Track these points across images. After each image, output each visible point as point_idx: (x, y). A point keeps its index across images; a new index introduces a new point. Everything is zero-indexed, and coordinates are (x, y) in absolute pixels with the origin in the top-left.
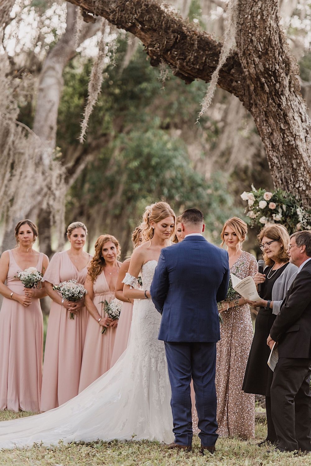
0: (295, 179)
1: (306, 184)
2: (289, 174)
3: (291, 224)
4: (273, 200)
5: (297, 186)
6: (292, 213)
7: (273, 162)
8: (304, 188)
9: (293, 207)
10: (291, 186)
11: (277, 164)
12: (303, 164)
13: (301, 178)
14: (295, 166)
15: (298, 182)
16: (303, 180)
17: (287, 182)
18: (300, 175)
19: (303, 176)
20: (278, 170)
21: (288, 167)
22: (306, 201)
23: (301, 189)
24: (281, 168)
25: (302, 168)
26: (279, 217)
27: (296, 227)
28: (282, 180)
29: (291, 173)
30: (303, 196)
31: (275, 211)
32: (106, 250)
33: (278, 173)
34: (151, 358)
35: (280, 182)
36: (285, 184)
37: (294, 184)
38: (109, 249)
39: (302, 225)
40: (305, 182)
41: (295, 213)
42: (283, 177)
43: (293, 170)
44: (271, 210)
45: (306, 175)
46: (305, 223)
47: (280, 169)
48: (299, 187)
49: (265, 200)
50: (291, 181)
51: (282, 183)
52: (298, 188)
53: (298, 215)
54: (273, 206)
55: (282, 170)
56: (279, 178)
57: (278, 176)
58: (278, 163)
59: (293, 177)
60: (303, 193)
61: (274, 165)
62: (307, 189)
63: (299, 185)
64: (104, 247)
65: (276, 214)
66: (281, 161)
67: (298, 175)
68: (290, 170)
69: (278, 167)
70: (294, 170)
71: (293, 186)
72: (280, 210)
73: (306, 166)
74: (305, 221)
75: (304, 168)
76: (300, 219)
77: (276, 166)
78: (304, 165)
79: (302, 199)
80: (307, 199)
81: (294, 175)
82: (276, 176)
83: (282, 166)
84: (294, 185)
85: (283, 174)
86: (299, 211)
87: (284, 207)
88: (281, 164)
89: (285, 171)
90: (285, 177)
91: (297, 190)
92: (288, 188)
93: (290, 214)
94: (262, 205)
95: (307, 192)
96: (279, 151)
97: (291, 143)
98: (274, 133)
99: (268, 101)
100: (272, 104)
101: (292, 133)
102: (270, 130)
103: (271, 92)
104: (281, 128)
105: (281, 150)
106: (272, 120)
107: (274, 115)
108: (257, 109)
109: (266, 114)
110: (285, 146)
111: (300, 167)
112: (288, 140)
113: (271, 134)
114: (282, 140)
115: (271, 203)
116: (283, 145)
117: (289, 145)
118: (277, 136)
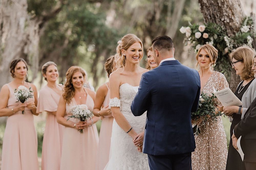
0: (221, 15)
1: (229, 18)
2: (216, 11)
3: (221, 49)
4: (206, 31)
5: (223, 19)
6: (221, 41)
7: (202, 3)
8: (228, 21)
9: (221, 36)
10: (218, 20)
11: (206, 4)
12: (226, 3)
13: (225, 14)
14: (220, 5)
15: (223, 17)
16: (227, 15)
17: (215, 18)
18: (224, 11)
19: (226, 12)
20: (207, 8)
21: (214, 6)
22: (230, 31)
23: (225, 22)
24: (209, 7)
25: (225, 6)
26: (211, 44)
27: (225, 51)
28: (210, 16)
29: (217, 10)
30: (228, 27)
31: (208, 40)
32: (75, 78)
33: (207, 11)
34: (128, 167)
35: (209, 17)
36: (213, 19)
37: (220, 18)
38: (78, 78)
39: (230, 49)
40: (228, 16)
41: (223, 40)
42: (211, 13)
43: (219, 8)
44: (205, 39)
45: (229, 11)
46: (232, 48)
47: (209, 8)
48: (224, 20)
49: (200, 32)
50: (218, 16)
51: (211, 19)
52: (223, 21)
53: (225, 42)
54: (206, 36)
55: (210, 8)
56: (208, 15)
57: (207, 13)
58: (207, 3)
59: (219, 13)
60: (227, 25)
61: (204, 5)
62: (230, 21)
63: (224, 19)
64: (74, 76)
65: (208, 42)
66: (209, 2)
67: (223, 12)
68: (217, 8)
69: (207, 6)
70: (220, 8)
71: (219, 20)
72: (212, 39)
73: (228, 4)
74: (232, 45)
75: (227, 6)
76: (228, 44)
77: (205, 6)
78: (227, 3)
79: (227, 29)
80: (231, 29)
81: (220, 11)
82: (206, 14)
83: (210, 6)
84: (220, 20)
85: (211, 12)
86: (226, 38)
87: (216, 37)
88: (209, 3)
89: (212, 9)
90: (213, 14)
91: (223, 23)
92: (216, 22)
93: (219, 41)
94: (198, 35)
95: (230, 24)
111: (223, 5)
115: (205, 34)
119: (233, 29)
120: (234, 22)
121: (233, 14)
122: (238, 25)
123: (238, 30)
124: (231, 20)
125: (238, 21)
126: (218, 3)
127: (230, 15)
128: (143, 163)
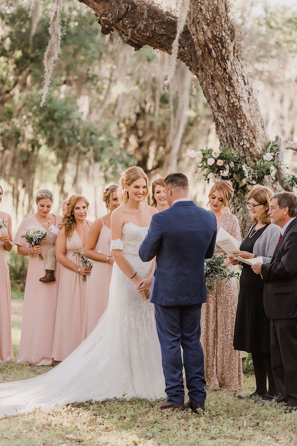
0: (240, 138)
1: (250, 142)
2: (234, 133)
3: (237, 179)
4: (221, 157)
5: (241, 144)
6: (238, 169)
7: (218, 122)
8: (248, 146)
9: (239, 164)
10: (235, 144)
11: (222, 124)
12: (246, 123)
13: (245, 137)
14: (239, 126)
15: (242, 140)
16: (247, 138)
17: (232, 140)
18: (244, 134)
19: (247, 134)
20: (224, 129)
21: (233, 127)
22: (249, 157)
23: (245, 146)
24: (226, 127)
25: (246, 127)
26: (226, 173)
27: (242, 182)
28: (227, 139)
29: (235, 132)
30: (247, 153)
31: (223, 168)
32: (77, 208)
33: (224, 132)
35: (225, 140)
36: (230, 142)
37: (239, 142)
38: (81, 208)
39: (248, 180)
40: (248, 140)
41: (241, 169)
42: (228, 135)
43: (237, 129)
44: (219, 166)
45: (250, 133)
46: (251, 179)
47: (225, 129)
48: (244, 145)
49: (213, 158)
50: (236, 139)
51: (227, 142)
52: (242, 146)
53: (243, 171)
54: (220, 163)
55: (227, 129)
56: (224, 137)
58: (224, 123)
59: (238, 135)
60: (247, 151)
61: (219, 125)
62: (250, 147)
63: (244, 143)
65: (223, 170)
66: (226, 121)
67: (242, 134)
68: (235, 129)
69: (223, 127)
70: (239, 129)
71: (237, 144)
72: (227, 167)
73: (249, 125)
74: (251, 176)
75: (248, 127)
76: (246, 175)
77: (221, 126)
78: (248, 124)
79: (246, 156)
80: (251, 156)
81: (239, 134)
82: (222, 135)
83: (227, 126)
84: (239, 143)
85: (228, 133)
86: (244, 167)
87: (232, 164)
88: (226, 124)
89: (230, 131)
90: (230, 136)
91: (241, 148)
92: (233, 146)
93: (236, 170)
94: (211, 162)
95: (251, 149)
96: (225, 112)
97: (236, 104)
98: (220, 95)
99: (215, 65)
100: (218, 68)
101: (236, 95)
102: (217, 93)
103: (217, 57)
104: (226, 91)
105: (226, 110)
106: (218, 82)
107: (221, 78)
108: (204, 73)
109: (212, 78)
110: (230, 107)
111: (243, 126)
112: (232, 101)
113: (218, 96)
114: (227, 102)
115: (219, 161)
116: (228, 106)
117: (234, 106)
118: (222, 98)
119: (253, 155)
120: (256, 148)
121: (254, 138)
122: (259, 151)
123: (260, 157)
124: (252, 145)
125: (260, 147)
126: (237, 124)
127: (251, 138)
128: (146, 313)
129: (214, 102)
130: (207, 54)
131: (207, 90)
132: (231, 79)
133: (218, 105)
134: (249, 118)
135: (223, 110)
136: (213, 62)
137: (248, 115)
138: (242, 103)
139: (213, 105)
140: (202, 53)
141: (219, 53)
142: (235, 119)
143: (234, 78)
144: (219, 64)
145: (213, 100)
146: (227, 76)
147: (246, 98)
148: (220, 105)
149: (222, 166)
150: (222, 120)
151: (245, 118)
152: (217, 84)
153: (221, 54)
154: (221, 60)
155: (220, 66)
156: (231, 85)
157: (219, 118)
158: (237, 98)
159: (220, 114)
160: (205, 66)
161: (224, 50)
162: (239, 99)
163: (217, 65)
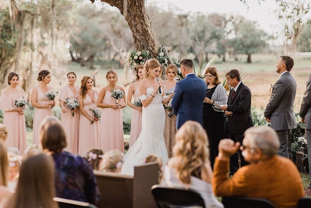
2: (144, 43)
5: (149, 48)
8: (152, 49)
13: (150, 45)
14: (147, 39)
17: (144, 47)
18: (149, 43)
19: (151, 44)
23: (150, 50)
25: (150, 40)
28: (141, 46)
32: (88, 83)
33: (139, 43)
35: (140, 47)
36: (142, 48)
38: (90, 82)
40: (152, 47)
44: (140, 60)
48: (150, 49)
49: (137, 55)
50: (145, 46)
52: (149, 50)
57: (139, 44)
60: (151, 52)
61: (137, 39)
62: (153, 50)
68: (145, 41)
69: (139, 40)
70: (147, 41)
75: (151, 40)
83: (141, 40)
84: (147, 48)
89: (142, 42)
90: (143, 45)
94: (136, 57)
95: (153, 51)
96: (140, 33)
97: (146, 29)
98: (138, 25)
99: (137, 10)
100: (138, 11)
101: (145, 24)
102: (136, 23)
103: (138, 6)
104: (141, 22)
105: (141, 32)
106: (137, 18)
107: (139, 16)
108: (129, 14)
109: (134, 16)
110: (143, 30)
111: (149, 40)
112: (144, 28)
113: (137, 25)
114: (141, 28)
115: (140, 57)
116: (142, 30)
117: (145, 30)
118: (139, 26)
119: (154, 54)
120: (155, 50)
121: (154, 45)
122: (157, 52)
123: (157, 55)
124: (153, 49)
125: (156, 50)
126: (146, 39)
127: (153, 46)
129: (134, 28)
130: (133, 4)
131: (131, 22)
132: (144, 16)
133: (137, 30)
134: (151, 36)
135: (139, 32)
136: (136, 8)
137: (151, 34)
138: (148, 29)
139: (133, 30)
140: (131, 3)
141: (139, 4)
142: (145, 36)
143: (145, 16)
144: (139, 9)
145: (134, 27)
146: (142, 15)
147: (149, 26)
148: (138, 29)
149: (142, 60)
150: (138, 37)
151: (150, 35)
152: (137, 19)
153: (140, 4)
154: (140, 7)
155: (139, 10)
156: (144, 20)
157: (137, 36)
158: (146, 26)
159: (137, 34)
160: (130, 10)
161: (142, 2)
162: (147, 26)
163: (138, 10)
